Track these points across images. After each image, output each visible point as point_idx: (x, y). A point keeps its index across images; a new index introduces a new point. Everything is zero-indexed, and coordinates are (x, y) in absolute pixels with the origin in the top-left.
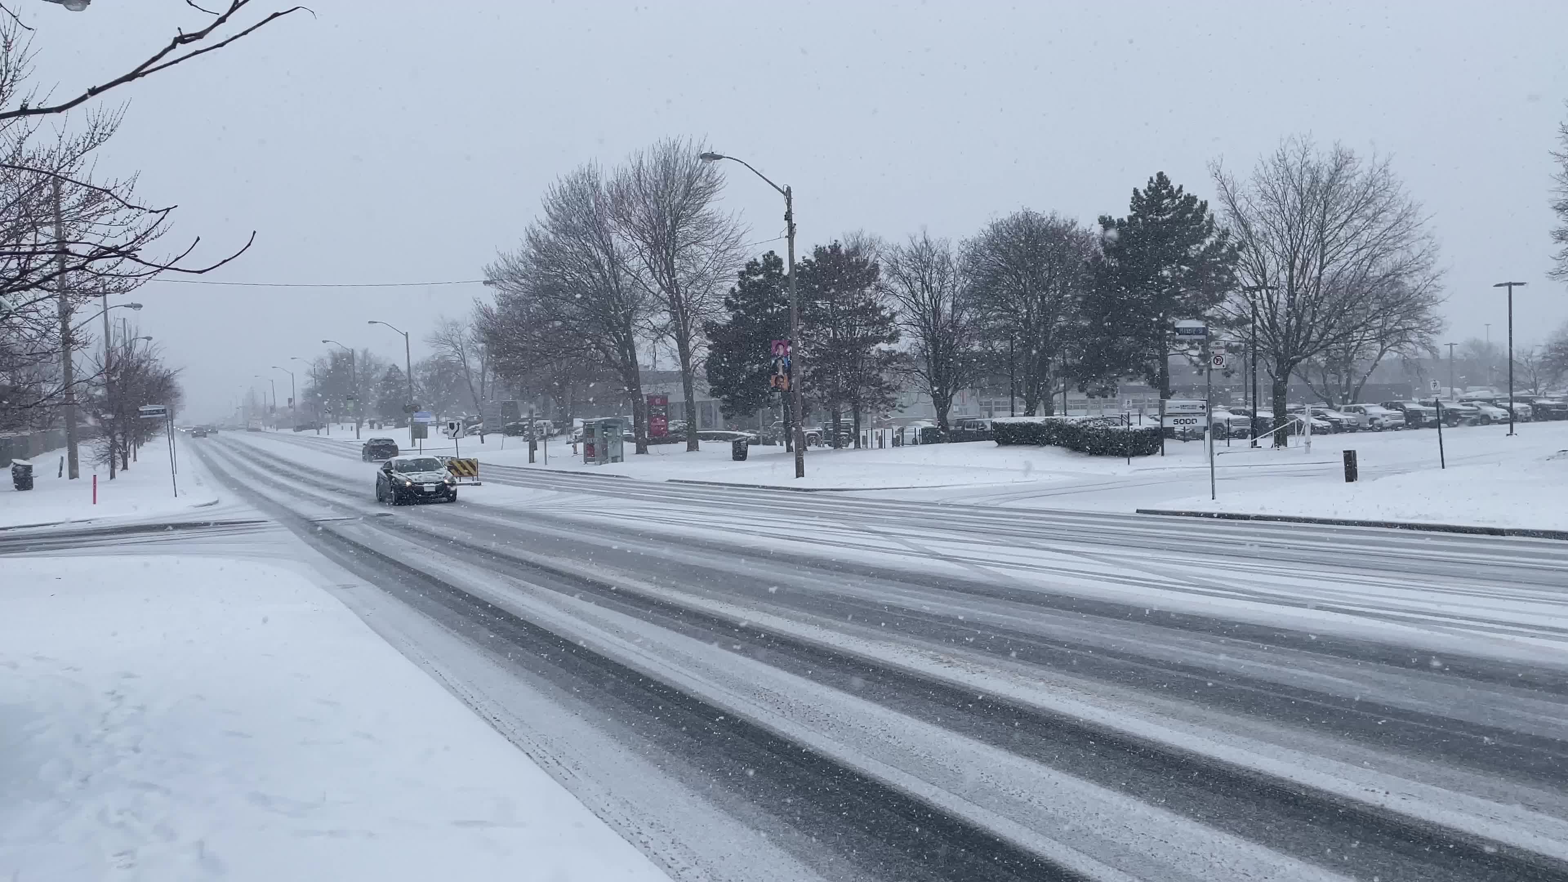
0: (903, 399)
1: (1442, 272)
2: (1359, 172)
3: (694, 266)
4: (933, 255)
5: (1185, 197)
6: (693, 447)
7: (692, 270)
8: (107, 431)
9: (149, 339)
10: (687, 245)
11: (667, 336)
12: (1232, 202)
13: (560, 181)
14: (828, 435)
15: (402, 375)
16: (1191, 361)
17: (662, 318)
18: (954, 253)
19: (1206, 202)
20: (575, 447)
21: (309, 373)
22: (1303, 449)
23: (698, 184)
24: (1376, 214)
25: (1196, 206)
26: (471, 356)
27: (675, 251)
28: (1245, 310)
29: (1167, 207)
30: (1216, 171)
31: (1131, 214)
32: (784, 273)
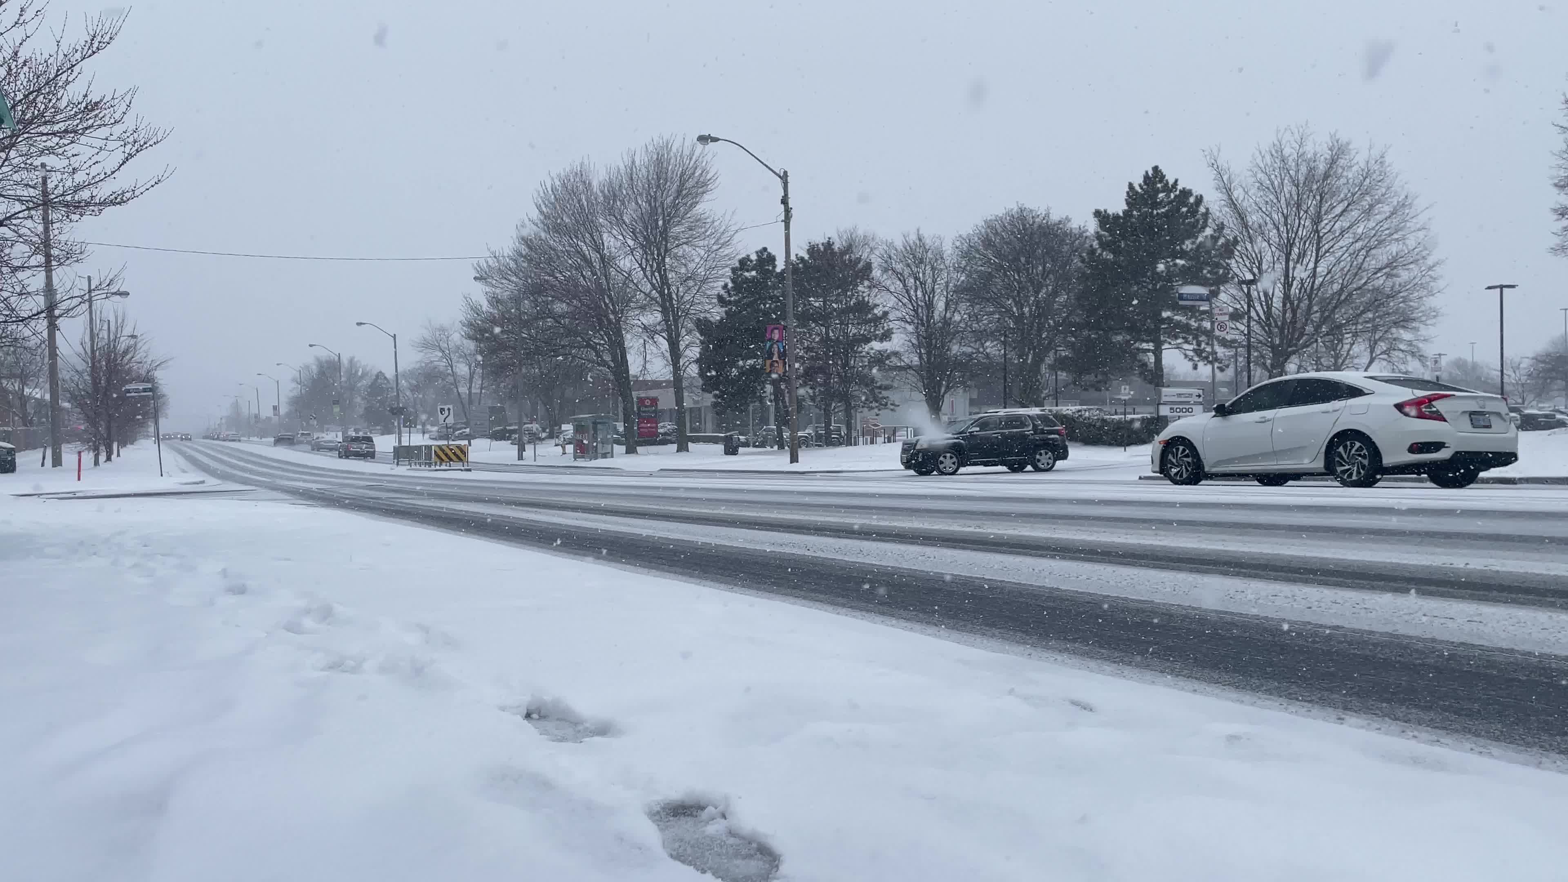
0: (893, 396)
1: (1438, 262)
2: (1355, 164)
3: (686, 266)
4: (927, 252)
5: (1180, 191)
6: (683, 448)
7: (683, 270)
10: (677, 246)
11: (657, 336)
12: (1229, 192)
13: (553, 179)
14: (818, 438)
15: (389, 382)
16: (1186, 356)
17: (654, 317)
18: (948, 250)
19: (1201, 196)
20: (564, 448)
21: (294, 380)
23: (690, 183)
24: (1371, 206)
25: (1192, 200)
26: (458, 362)
27: (666, 251)
28: (1242, 302)
29: (1162, 201)
30: (1213, 161)
31: (1126, 208)
32: (778, 270)
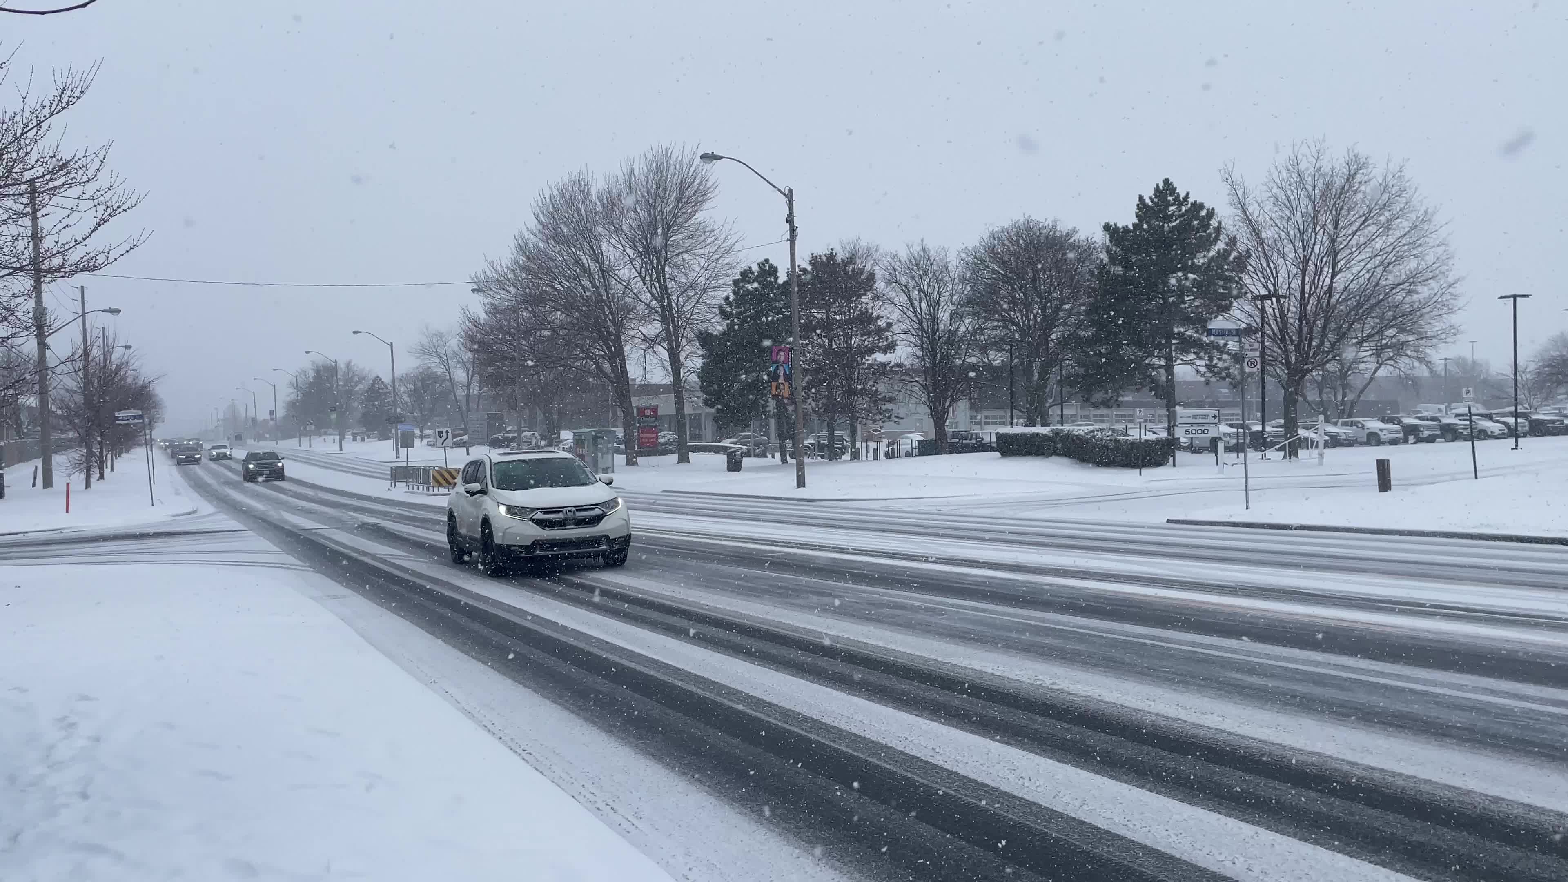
0: (899, 410)
1: (1459, 280)
2: (1373, 178)
3: (686, 275)
4: (931, 264)
5: (1192, 204)
6: (684, 459)
7: (684, 280)
8: (84, 441)
9: (127, 347)
10: (678, 255)
11: (657, 346)
12: (1243, 207)
13: (550, 188)
14: (821, 447)
15: (386, 386)
16: (1198, 371)
17: (654, 328)
18: (953, 261)
19: (1213, 209)
21: (291, 385)
22: (1316, 461)
23: (690, 192)
24: (1389, 221)
25: (1203, 213)
26: (456, 367)
27: (666, 260)
28: (1256, 318)
29: (1172, 215)
30: (1227, 176)
31: (1136, 221)
32: (780, 281)
